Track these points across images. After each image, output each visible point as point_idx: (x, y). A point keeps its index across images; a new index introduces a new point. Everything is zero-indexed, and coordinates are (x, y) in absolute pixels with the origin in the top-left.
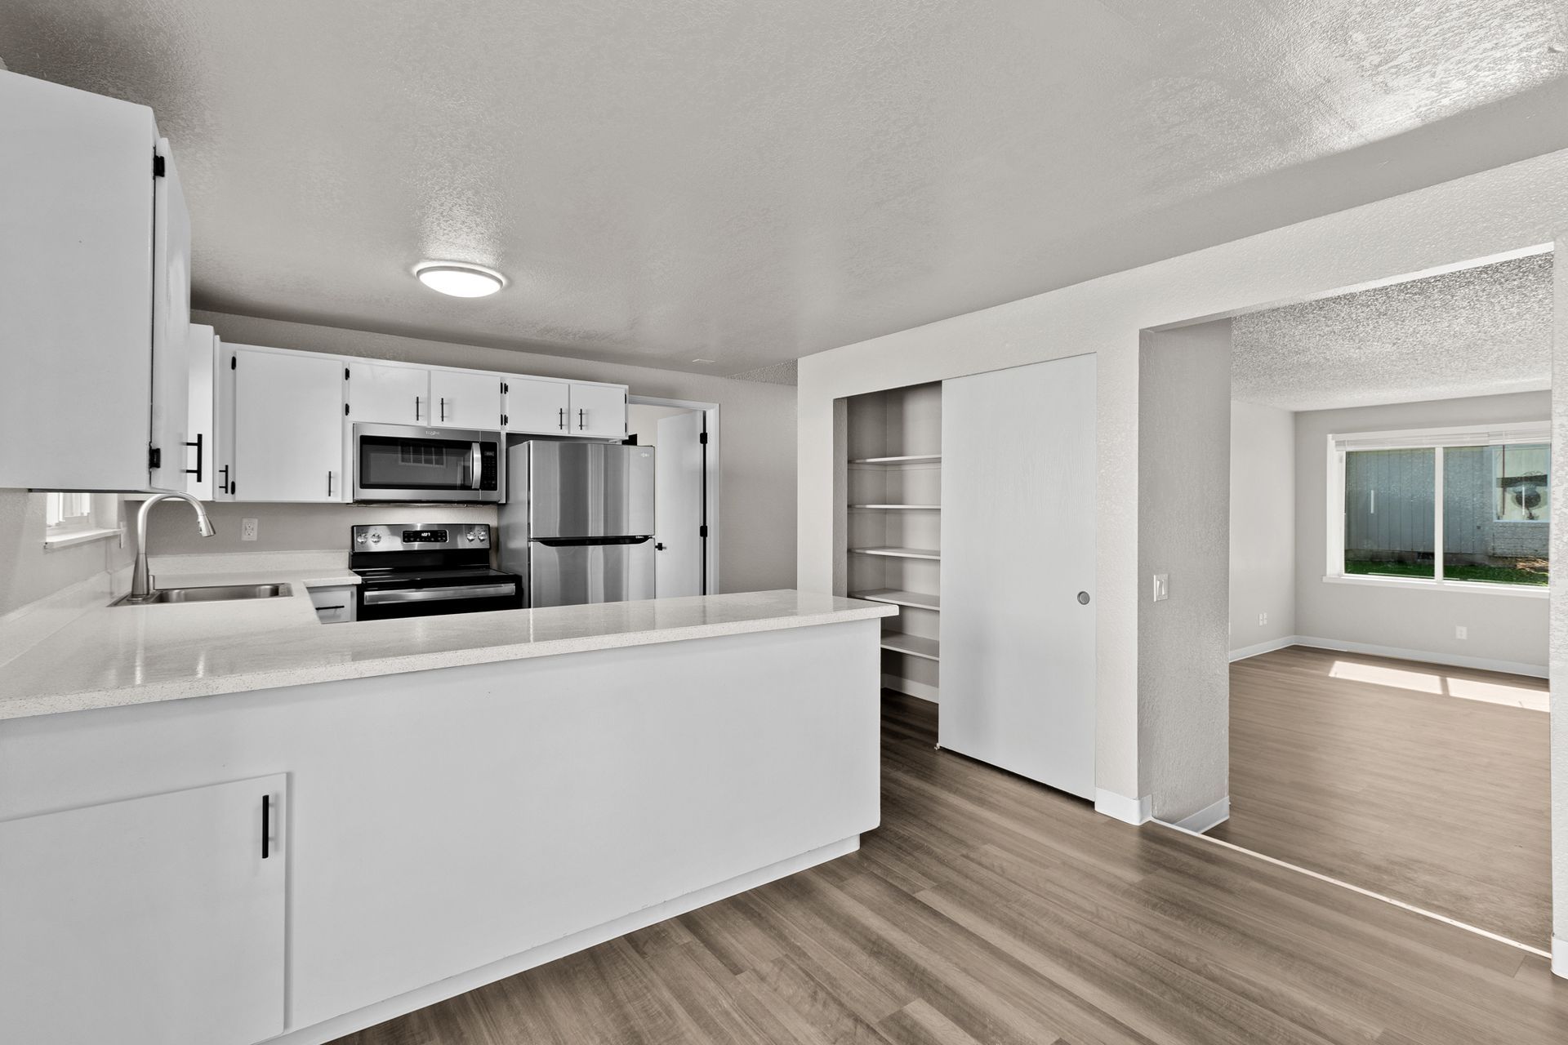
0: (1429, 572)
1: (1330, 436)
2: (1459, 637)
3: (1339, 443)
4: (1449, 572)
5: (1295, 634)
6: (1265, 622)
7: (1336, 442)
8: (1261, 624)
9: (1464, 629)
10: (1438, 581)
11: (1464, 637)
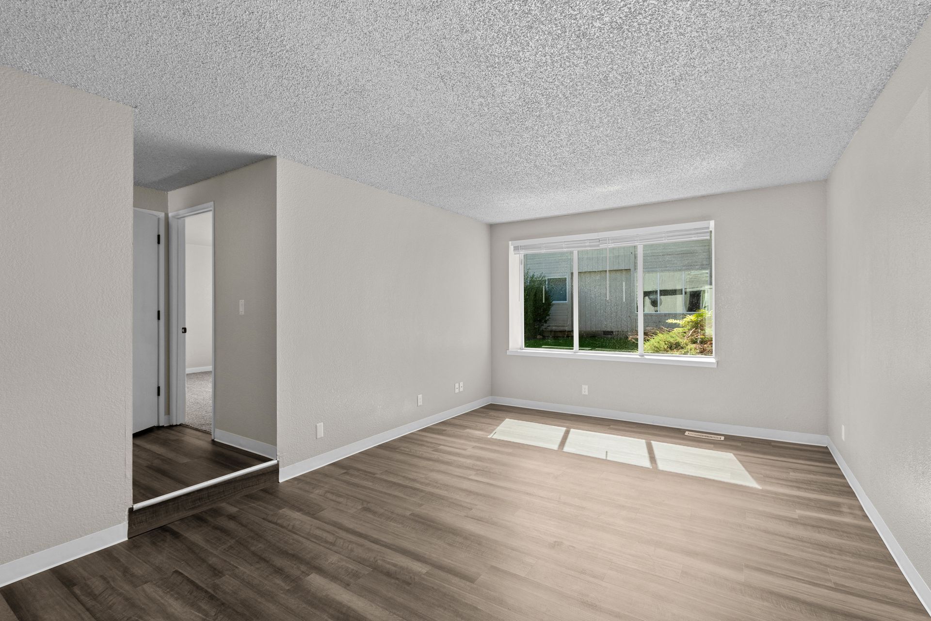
0: (570, 345)
1: (510, 242)
2: (583, 393)
3: (516, 248)
4: (582, 345)
5: (491, 396)
6: (461, 389)
7: (514, 247)
8: (457, 391)
9: (587, 387)
10: (576, 352)
11: (587, 393)
